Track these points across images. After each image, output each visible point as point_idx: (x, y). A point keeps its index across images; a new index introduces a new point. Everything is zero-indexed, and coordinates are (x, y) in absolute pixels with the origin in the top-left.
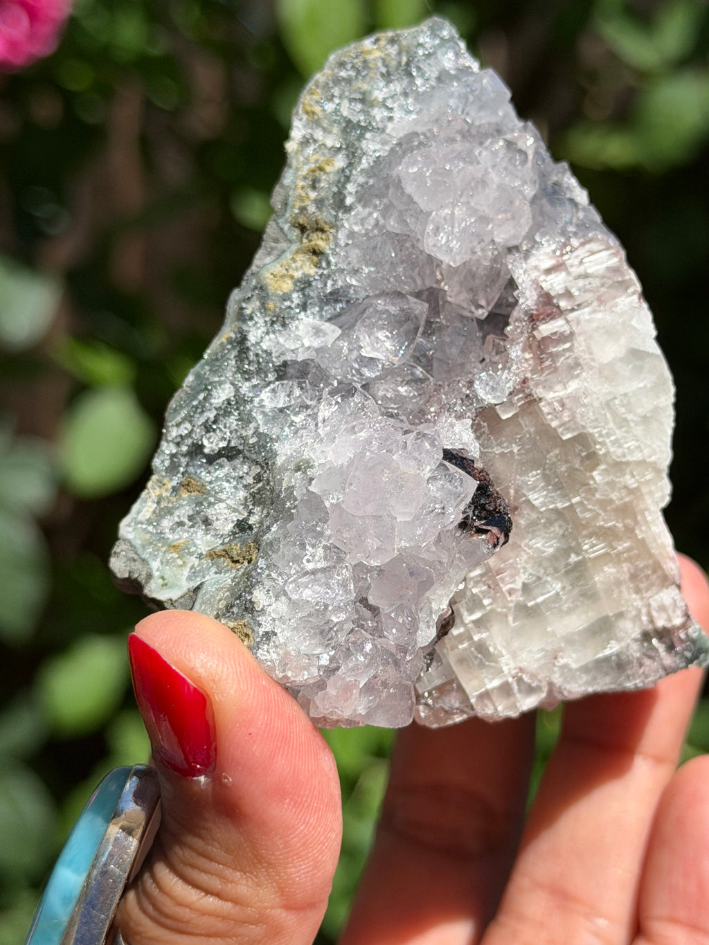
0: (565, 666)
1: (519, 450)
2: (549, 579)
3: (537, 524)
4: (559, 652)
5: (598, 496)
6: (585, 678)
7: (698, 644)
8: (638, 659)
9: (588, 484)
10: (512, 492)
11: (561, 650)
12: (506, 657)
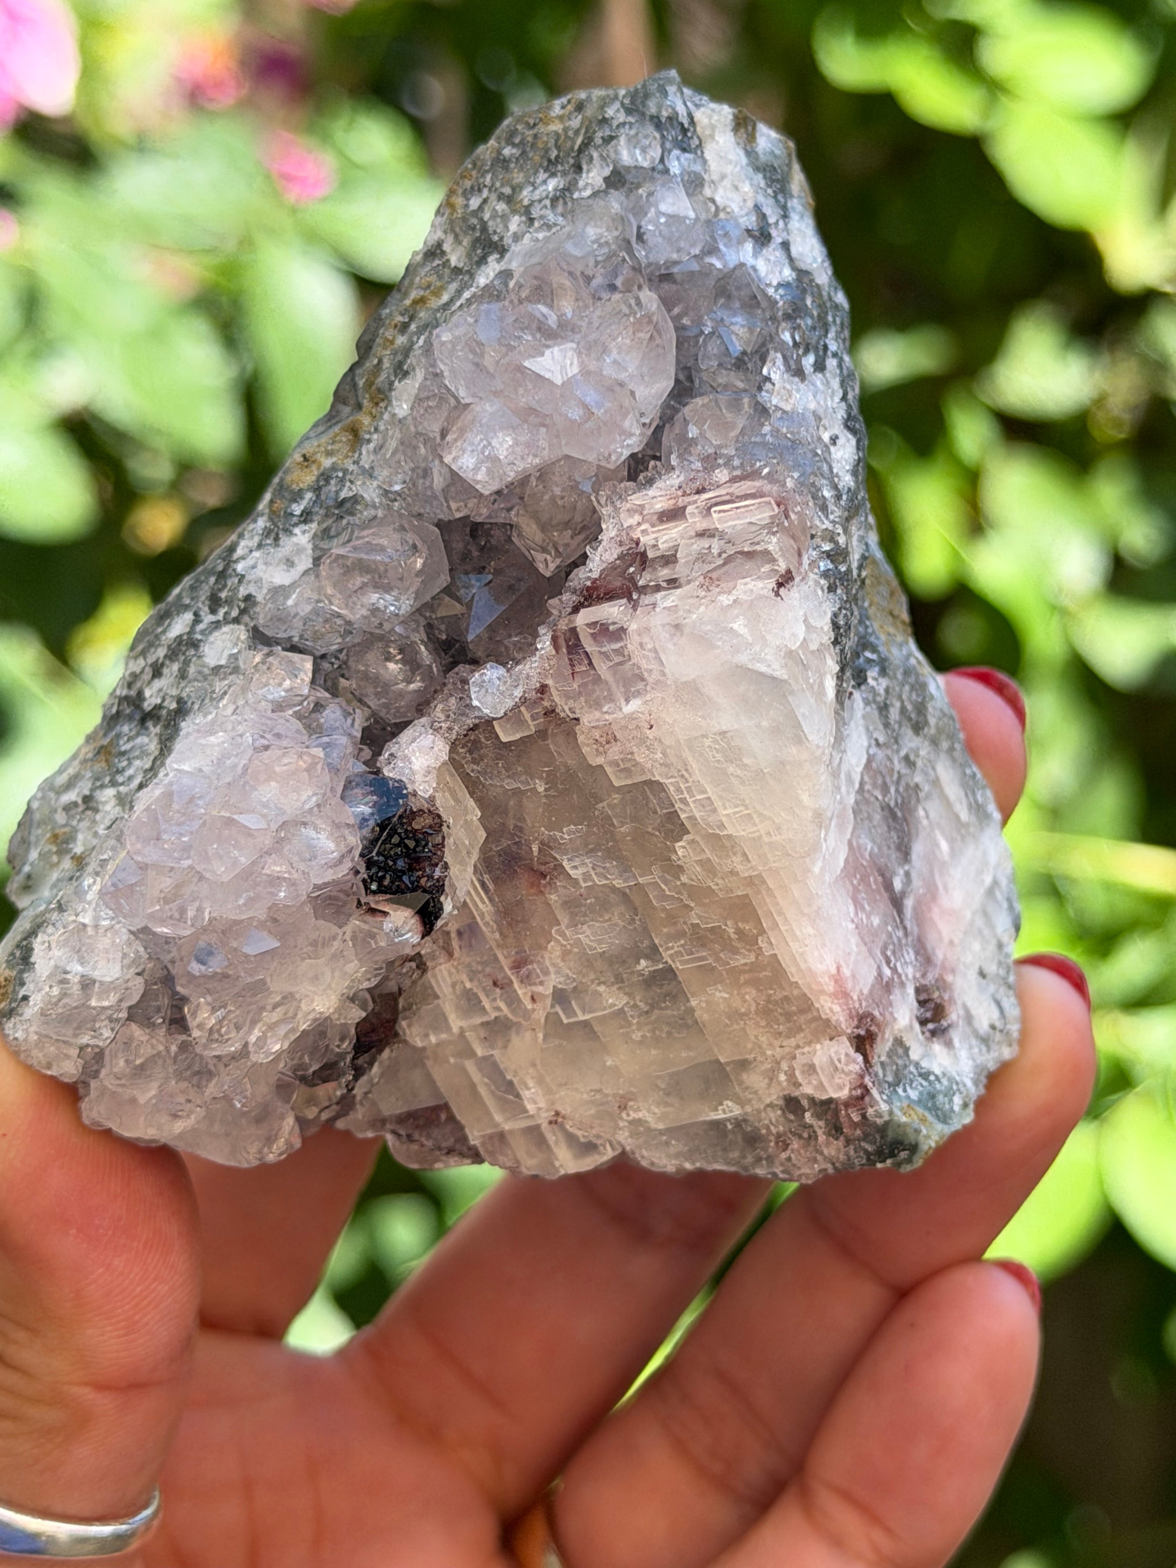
0: (639, 1122)
1: (546, 790)
2: (602, 989)
3: (581, 905)
4: (631, 1100)
5: (684, 879)
6: (676, 1146)
7: (890, 1135)
8: (779, 1136)
9: (670, 859)
10: (535, 848)
11: (632, 1097)
12: (533, 1090)
